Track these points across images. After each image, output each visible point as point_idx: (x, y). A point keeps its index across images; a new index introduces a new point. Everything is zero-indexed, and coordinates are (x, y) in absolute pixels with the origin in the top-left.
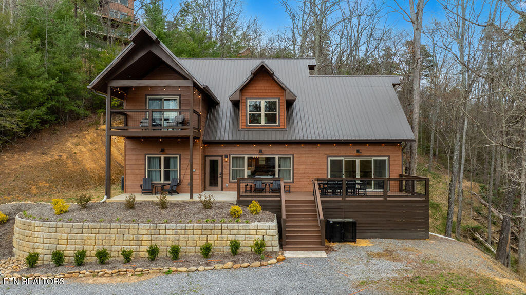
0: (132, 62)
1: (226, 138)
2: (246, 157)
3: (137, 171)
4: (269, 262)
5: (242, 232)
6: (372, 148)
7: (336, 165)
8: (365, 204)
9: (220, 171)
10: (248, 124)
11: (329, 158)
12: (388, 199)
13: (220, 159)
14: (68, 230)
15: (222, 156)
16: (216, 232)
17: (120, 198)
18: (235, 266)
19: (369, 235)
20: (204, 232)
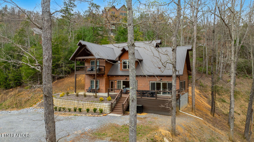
0: (81, 51)
1: (120, 74)
2: (122, 81)
3: (88, 85)
4: (100, 115)
5: (99, 106)
6: (167, 78)
7: (153, 85)
8: (149, 100)
9: (114, 86)
10: (123, 69)
11: (150, 82)
12: (157, 99)
13: (114, 81)
14: (60, 101)
15: (114, 80)
16: (93, 105)
17: (81, 93)
18: (92, 115)
19: (150, 112)
20: (90, 105)
